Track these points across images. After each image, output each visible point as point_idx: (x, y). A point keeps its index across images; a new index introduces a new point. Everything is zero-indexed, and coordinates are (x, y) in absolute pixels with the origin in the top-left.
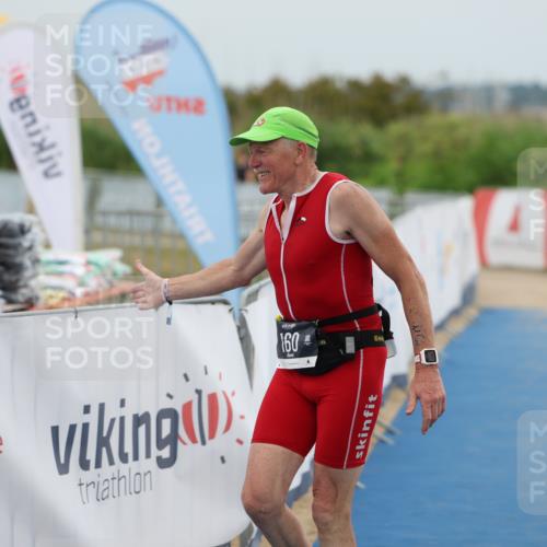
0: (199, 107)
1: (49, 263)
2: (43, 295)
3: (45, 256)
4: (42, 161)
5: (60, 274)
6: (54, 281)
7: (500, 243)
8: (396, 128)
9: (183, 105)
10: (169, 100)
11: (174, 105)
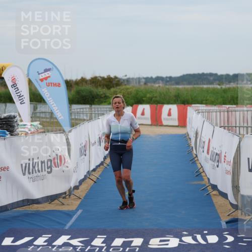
0: (59, 85)
1: (21, 125)
2: (20, 133)
3: (20, 123)
4: (20, 100)
5: (24, 128)
6: (23, 130)
7: (139, 118)
8: (112, 90)
9: (55, 85)
10: (51, 83)
11: (53, 84)
